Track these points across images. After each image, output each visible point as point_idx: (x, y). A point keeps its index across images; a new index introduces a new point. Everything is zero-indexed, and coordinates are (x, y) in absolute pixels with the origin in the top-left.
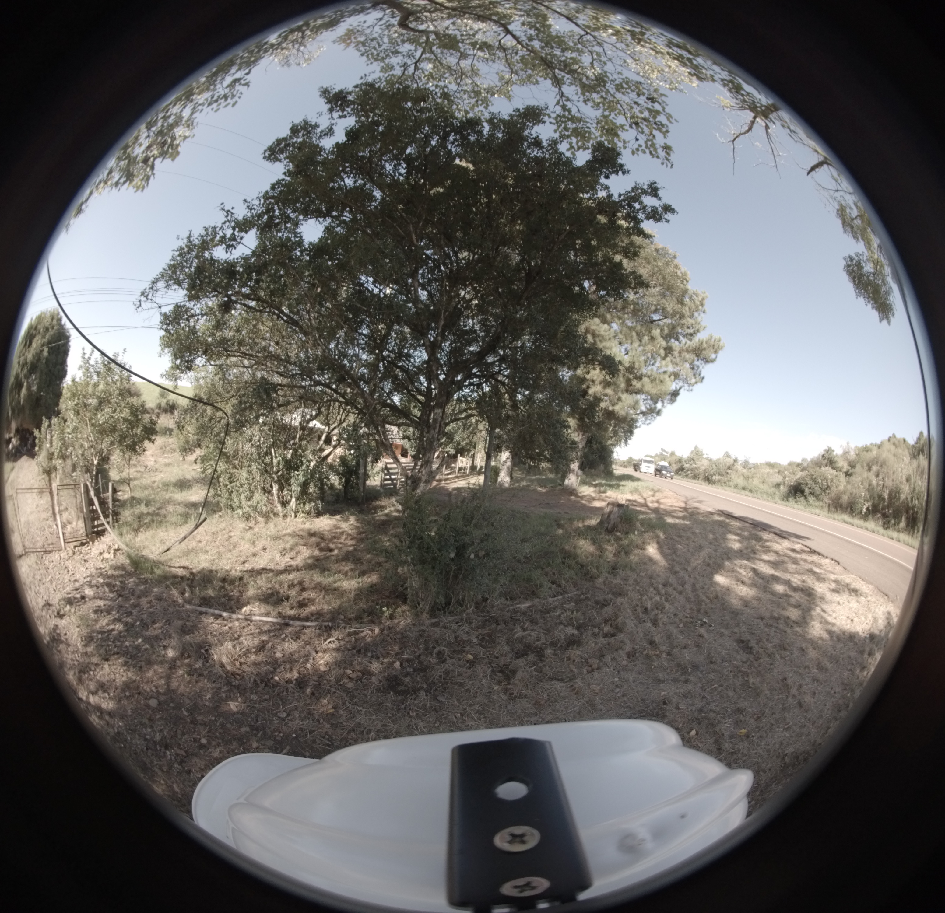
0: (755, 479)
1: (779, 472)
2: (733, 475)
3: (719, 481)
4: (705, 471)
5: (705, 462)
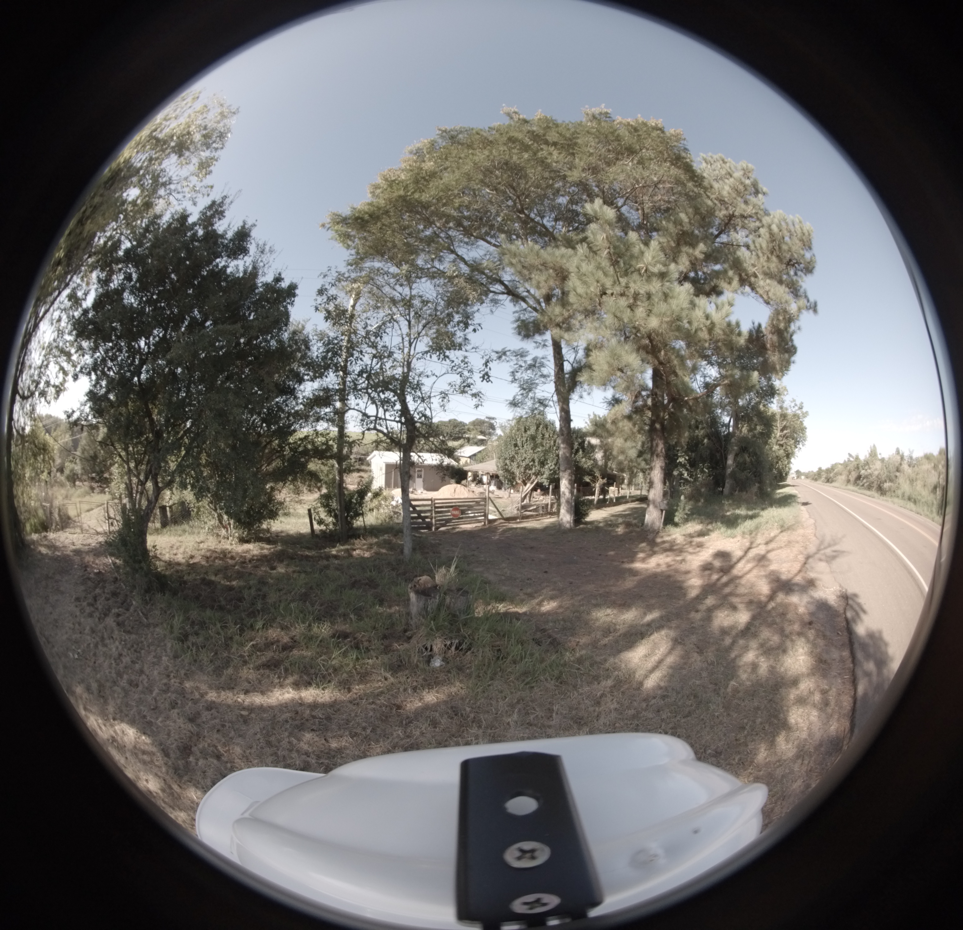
3: (890, 489)
4: (877, 477)
5: (878, 465)
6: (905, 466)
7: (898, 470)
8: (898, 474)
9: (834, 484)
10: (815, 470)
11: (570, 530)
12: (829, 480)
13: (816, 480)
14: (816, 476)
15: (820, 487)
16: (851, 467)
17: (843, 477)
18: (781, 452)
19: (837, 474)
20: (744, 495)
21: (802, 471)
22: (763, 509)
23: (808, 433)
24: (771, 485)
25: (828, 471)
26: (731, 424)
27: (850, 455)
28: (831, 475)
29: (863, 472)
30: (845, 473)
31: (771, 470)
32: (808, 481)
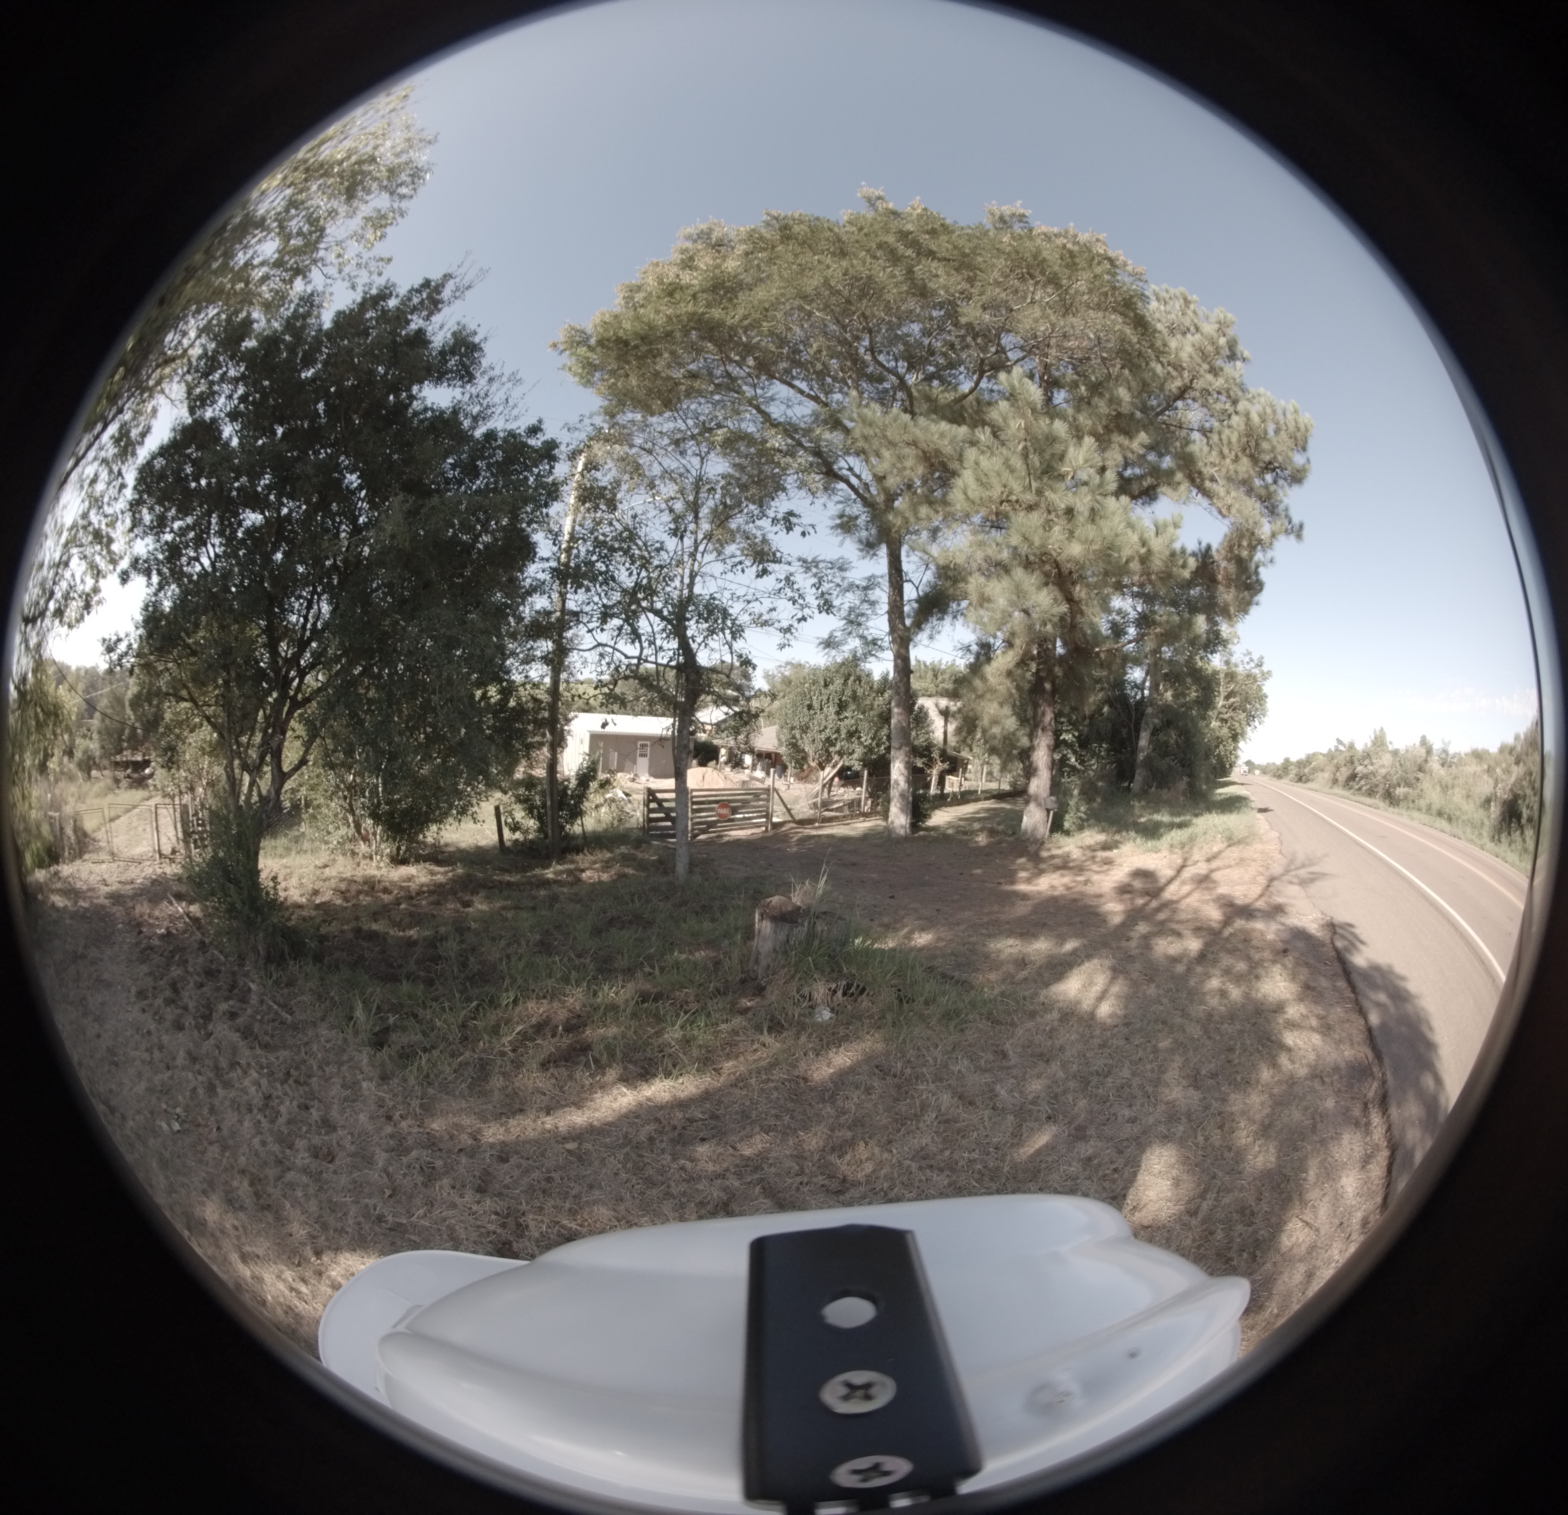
0: (1457, 790)
1: (1490, 771)
2: (1426, 784)
3: (1406, 798)
4: (1385, 777)
5: (1387, 759)
6: (1434, 765)
7: (1421, 769)
8: (1420, 775)
9: (1309, 785)
10: (1279, 761)
11: (906, 839)
12: (1300, 779)
13: (1279, 777)
14: (1281, 771)
15: (1287, 788)
16: (1340, 759)
17: (1327, 775)
18: (1225, 731)
19: (1315, 770)
20: (1165, 794)
21: (1257, 762)
22: (1196, 815)
23: (1270, 703)
24: (1208, 781)
25: (1301, 764)
26: (1148, 684)
27: (1340, 742)
28: (1306, 770)
29: (1359, 769)
30: (1330, 768)
31: (1208, 755)
32: (1266, 778)
